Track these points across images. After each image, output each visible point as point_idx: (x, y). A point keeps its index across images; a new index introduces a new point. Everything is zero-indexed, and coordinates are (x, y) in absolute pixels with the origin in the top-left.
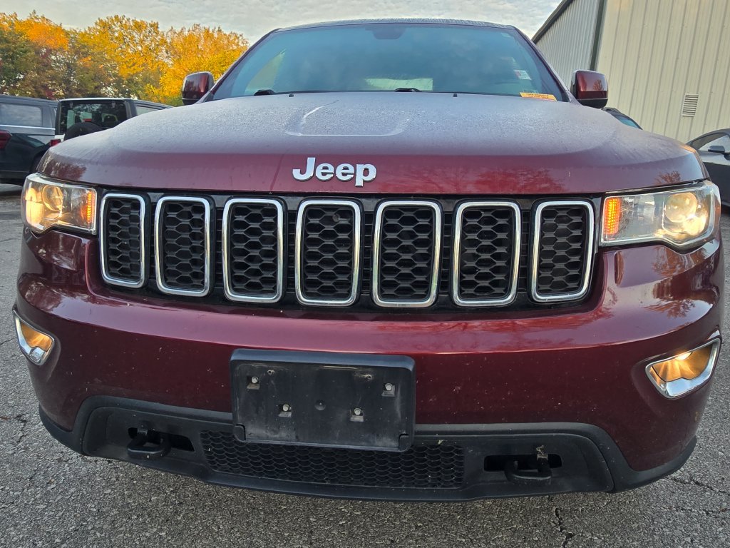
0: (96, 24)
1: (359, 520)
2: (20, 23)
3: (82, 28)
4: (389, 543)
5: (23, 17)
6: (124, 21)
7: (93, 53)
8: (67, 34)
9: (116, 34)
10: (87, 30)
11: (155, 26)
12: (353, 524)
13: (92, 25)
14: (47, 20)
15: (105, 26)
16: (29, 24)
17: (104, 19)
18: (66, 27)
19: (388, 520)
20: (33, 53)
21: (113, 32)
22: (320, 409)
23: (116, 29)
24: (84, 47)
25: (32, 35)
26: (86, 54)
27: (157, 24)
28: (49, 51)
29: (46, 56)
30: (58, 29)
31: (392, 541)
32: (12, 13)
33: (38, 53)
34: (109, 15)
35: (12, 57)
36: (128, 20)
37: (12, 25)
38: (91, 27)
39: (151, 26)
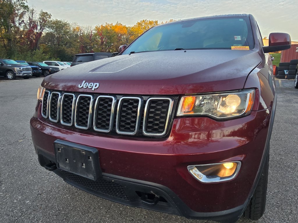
0: (137, 24)
1: (127, 209)
2: (113, 26)
3: (132, 26)
4: (131, 220)
5: (114, 24)
6: (146, 22)
7: (135, 34)
8: (127, 28)
9: (143, 27)
10: (134, 26)
11: (156, 22)
12: (124, 210)
13: (135, 24)
14: (121, 24)
15: (139, 24)
16: (116, 26)
17: (139, 22)
18: (127, 26)
19: (137, 212)
20: (116, 36)
21: (142, 26)
22: (75, 161)
23: (143, 25)
24: (132, 32)
25: (117, 30)
26: (132, 35)
27: (157, 21)
28: (121, 35)
29: (120, 37)
30: (125, 27)
31: (132, 220)
32: (111, 23)
33: (118, 36)
34: (141, 20)
35: (110, 38)
36: (147, 21)
37: (111, 27)
38: (135, 25)
39: (155, 22)
